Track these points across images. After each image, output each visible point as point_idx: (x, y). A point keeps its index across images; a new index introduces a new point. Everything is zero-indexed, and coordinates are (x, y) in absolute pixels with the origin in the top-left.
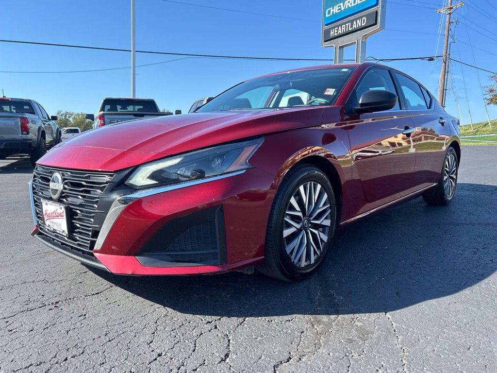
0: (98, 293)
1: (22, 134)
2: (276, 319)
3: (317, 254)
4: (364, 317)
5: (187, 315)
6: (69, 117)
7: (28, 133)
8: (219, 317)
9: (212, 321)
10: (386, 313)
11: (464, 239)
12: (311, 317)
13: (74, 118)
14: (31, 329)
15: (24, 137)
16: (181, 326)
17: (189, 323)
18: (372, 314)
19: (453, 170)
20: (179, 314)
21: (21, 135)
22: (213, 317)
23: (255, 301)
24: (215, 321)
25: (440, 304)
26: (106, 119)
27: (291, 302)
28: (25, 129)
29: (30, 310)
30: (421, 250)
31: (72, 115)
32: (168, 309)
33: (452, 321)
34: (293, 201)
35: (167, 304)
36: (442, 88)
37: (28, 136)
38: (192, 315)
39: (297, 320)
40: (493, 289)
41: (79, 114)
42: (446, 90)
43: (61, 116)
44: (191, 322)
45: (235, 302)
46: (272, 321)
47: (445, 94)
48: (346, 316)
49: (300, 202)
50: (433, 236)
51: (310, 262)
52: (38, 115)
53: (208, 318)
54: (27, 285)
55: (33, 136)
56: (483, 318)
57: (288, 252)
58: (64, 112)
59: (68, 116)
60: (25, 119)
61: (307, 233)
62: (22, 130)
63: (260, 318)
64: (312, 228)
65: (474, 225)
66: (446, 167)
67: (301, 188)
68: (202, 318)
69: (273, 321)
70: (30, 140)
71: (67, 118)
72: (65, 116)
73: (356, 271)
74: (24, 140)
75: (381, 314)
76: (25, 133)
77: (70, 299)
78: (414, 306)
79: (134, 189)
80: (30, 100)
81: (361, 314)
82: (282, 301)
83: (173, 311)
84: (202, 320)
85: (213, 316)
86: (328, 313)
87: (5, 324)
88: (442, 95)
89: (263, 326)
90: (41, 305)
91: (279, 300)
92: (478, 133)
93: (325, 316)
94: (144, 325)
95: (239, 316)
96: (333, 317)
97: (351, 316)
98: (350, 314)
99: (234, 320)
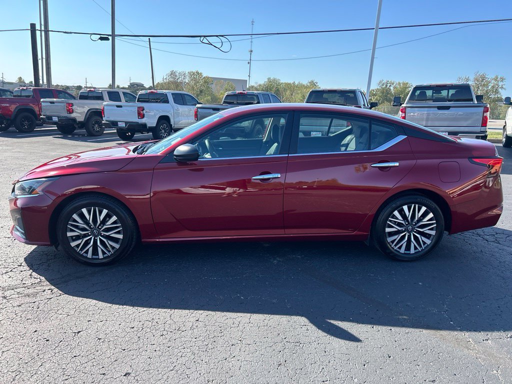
3: (107, 254)
6: (390, 86)
13: (395, 88)
31: (393, 84)
41: (399, 83)
43: (383, 85)
57: (73, 245)
58: (385, 81)
59: (389, 85)
72: (387, 86)
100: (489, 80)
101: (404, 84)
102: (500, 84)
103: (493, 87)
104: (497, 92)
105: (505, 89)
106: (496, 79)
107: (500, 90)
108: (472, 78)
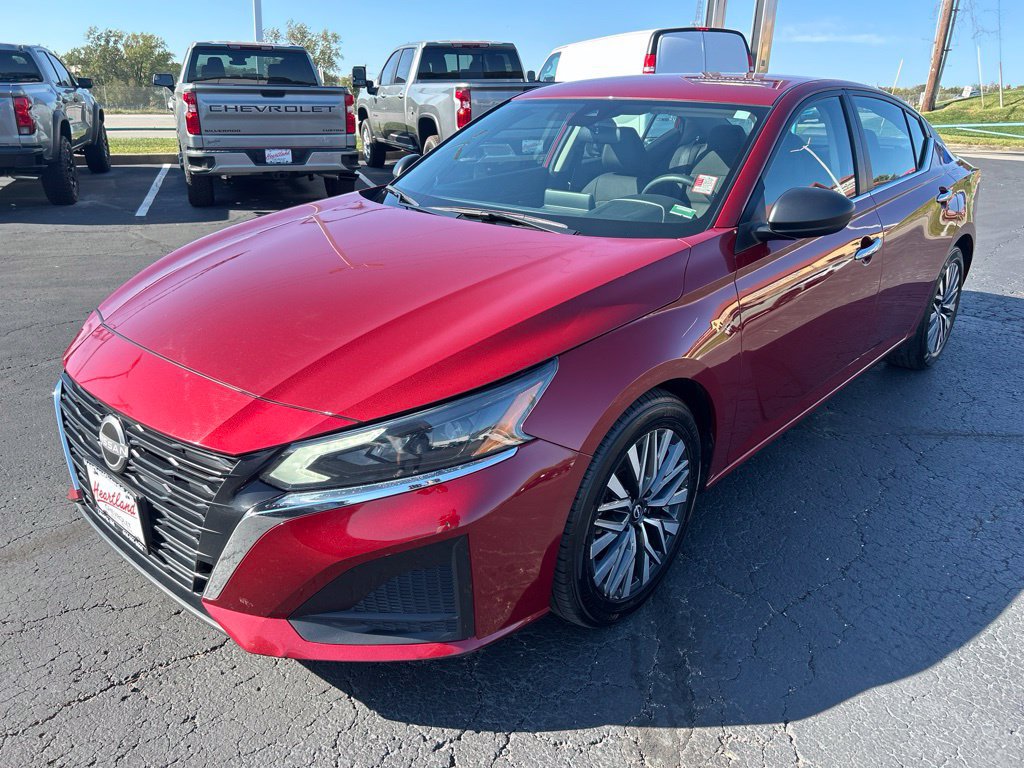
0: (214, 648)
1: (20, 134)
2: (571, 738)
3: (656, 562)
4: (743, 737)
5: (396, 725)
6: (116, 42)
7: (32, 132)
8: (458, 732)
9: (444, 743)
10: (786, 723)
11: (955, 487)
12: (639, 731)
13: (126, 46)
14: (90, 760)
15: (25, 139)
16: (383, 759)
17: (400, 748)
18: (759, 728)
19: (952, 293)
20: (379, 719)
21: (17, 136)
22: (446, 730)
23: (528, 681)
24: (451, 742)
25: (895, 698)
26: (199, 101)
27: (599, 684)
28: (25, 121)
29: (85, 699)
30: (867, 524)
31: (121, 37)
32: (357, 703)
33: (915, 755)
34: (615, 484)
35: (356, 690)
36: (949, 5)
37: (33, 137)
38: (404, 725)
39: (612, 741)
40: (1001, 655)
41: (135, 37)
42: (956, 11)
43: (98, 39)
44: (404, 746)
45: (489, 684)
46: (561, 743)
47: (954, 20)
48: (707, 731)
49: (628, 480)
50: (892, 474)
51: (641, 581)
52: (49, 82)
53: (436, 734)
54: (72, 616)
55: (42, 136)
56: (975, 747)
57: (598, 582)
58: (102, 30)
59: (113, 39)
60: (24, 98)
61: (638, 529)
62: (19, 126)
63: (537, 734)
64: (649, 518)
65: (978, 436)
66: (939, 293)
67: (632, 452)
68: (425, 734)
69: (564, 743)
70: (40, 147)
71: (111, 44)
72: (108, 42)
73: (731, 587)
74: (25, 146)
75: (777, 726)
76: (26, 131)
77: (161, 665)
78: (842, 705)
79: (281, 490)
80: (29, 48)
81: (737, 727)
82: (581, 682)
83: (368, 710)
84: (425, 740)
85: (447, 727)
86: (673, 723)
87: (39, 745)
88: (946, 22)
89: (544, 759)
90: (105, 686)
91: (576, 678)
92: (1012, 116)
93: (666, 730)
94: (312, 752)
95: (496, 729)
96: (681, 732)
97: (717, 731)
98: (716, 725)
99: (489, 740)
100: (314, 39)
101: (145, 38)
102: (334, 46)
103: (323, 53)
104: (331, 64)
105: (342, 57)
106: (325, 38)
107: (334, 58)
108: (284, 32)
